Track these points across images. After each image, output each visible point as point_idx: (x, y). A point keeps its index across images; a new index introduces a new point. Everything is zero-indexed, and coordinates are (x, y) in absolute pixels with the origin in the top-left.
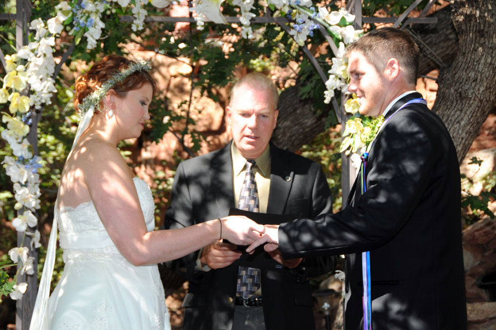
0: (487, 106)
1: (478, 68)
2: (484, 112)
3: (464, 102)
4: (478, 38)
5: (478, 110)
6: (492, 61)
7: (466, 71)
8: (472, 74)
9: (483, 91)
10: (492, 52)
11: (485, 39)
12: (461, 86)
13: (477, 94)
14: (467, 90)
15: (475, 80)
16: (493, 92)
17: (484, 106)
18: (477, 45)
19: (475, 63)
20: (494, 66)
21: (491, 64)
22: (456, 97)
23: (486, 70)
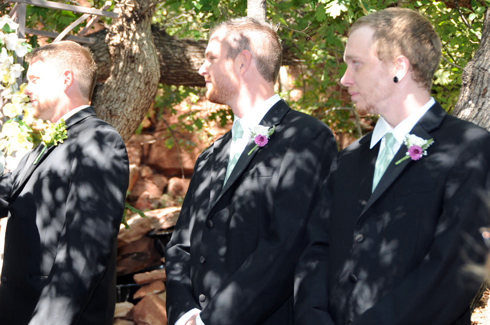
0: (133, 125)
1: (128, 90)
2: (130, 131)
3: (113, 119)
4: (129, 63)
5: (125, 128)
6: (140, 85)
7: (117, 91)
8: (122, 95)
9: (131, 111)
10: (141, 78)
11: (135, 65)
12: (111, 104)
13: (125, 113)
14: (116, 109)
15: (125, 101)
16: (138, 113)
17: (131, 125)
18: (128, 69)
19: (125, 86)
20: (142, 90)
21: (139, 88)
22: (106, 113)
23: (135, 92)
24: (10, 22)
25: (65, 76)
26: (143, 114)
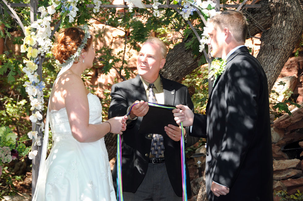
0: (288, 53)
1: (283, 32)
2: (287, 57)
3: (275, 51)
4: (283, 16)
5: (283, 55)
6: (291, 28)
7: (276, 34)
8: (280, 36)
9: (286, 45)
10: (291, 23)
11: (287, 16)
12: (274, 42)
13: (282, 46)
14: (277, 44)
15: (282, 39)
16: (291, 45)
18: (283, 19)
19: (282, 30)
20: (292, 31)
21: (290, 30)
22: (271, 48)
23: (288, 33)
24: (211, 3)
26: (294, 45)
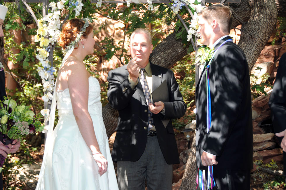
0: (264, 42)
1: (260, 24)
2: (263, 45)
3: (253, 40)
4: (260, 10)
5: (260, 44)
6: (266, 20)
7: (254, 25)
8: (257, 27)
9: (262, 35)
10: (267, 16)
11: (263, 10)
12: (252, 32)
13: (259, 36)
14: (254, 34)
15: (259, 30)
16: (267, 35)
17: (263, 42)
18: (260, 13)
19: (259, 22)
20: (268, 23)
21: (266, 22)
22: (250, 38)
23: (264, 25)
25: (213, 23)
26: (269, 35)
